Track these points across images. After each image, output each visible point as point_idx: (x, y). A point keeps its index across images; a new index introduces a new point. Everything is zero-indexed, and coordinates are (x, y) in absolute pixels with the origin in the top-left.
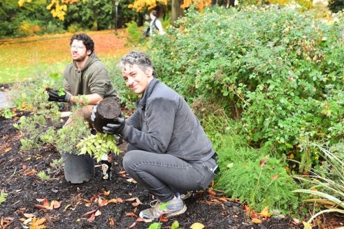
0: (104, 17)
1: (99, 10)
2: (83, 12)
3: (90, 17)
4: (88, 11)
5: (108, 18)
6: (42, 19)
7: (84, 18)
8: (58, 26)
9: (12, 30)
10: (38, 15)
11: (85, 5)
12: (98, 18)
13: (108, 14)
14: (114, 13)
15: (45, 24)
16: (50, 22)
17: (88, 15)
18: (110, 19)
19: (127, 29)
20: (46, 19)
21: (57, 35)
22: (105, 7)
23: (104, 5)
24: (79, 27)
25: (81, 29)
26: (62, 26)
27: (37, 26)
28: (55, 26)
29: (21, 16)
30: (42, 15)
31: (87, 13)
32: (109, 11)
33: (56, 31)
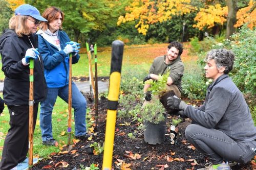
0: (174, 33)
1: (171, 29)
2: (160, 30)
4: (163, 29)
5: (177, 34)
6: (131, 35)
7: (159, 34)
8: (141, 39)
9: (111, 41)
10: (128, 31)
11: (162, 25)
12: (170, 34)
13: (177, 31)
14: (181, 31)
15: (132, 38)
16: (136, 37)
17: (163, 32)
18: (179, 35)
19: (190, 43)
20: (134, 34)
21: (140, 46)
22: (175, 26)
23: (175, 25)
24: (156, 41)
26: (144, 39)
27: (128, 39)
28: (139, 39)
29: (118, 32)
30: (132, 31)
31: (162, 30)
32: (178, 29)
33: (139, 43)
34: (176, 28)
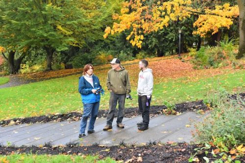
0: (168, 44)
1: (163, 39)
2: (150, 41)
3: (155, 45)
4: (154, 40)
5: (172, 44)
6: (115, 50)
7: (150, 46)
8: (128, 55)
9: (91, 59)
10: (111, 46)
11: (151, 35)
12: (163, 45)
13: (171, 41)
14: (177, 40)
15: (117, 53)
16: (122, 52)
17: (154, 44)
18: (173, 46)
20: (118, 49)
21: (128, 62)
22: (169, 35)
23: (168, 33)
24: (146, 54)
25: (147, 55)
26: (132, 54)
27: (111, 56)
28: (125, 55)
29: (98, 47)
30: (115, 46)
31: (152, 41)
32: (172, 39)
33: (126, 59)
34: (170, 37)
